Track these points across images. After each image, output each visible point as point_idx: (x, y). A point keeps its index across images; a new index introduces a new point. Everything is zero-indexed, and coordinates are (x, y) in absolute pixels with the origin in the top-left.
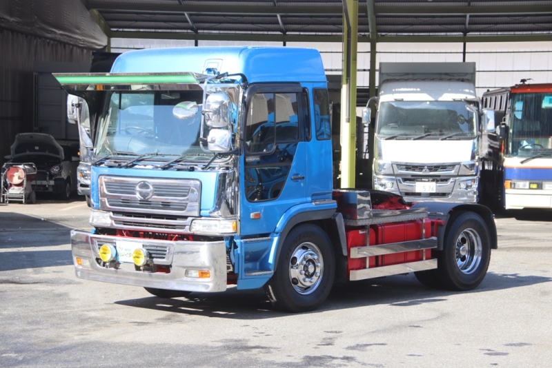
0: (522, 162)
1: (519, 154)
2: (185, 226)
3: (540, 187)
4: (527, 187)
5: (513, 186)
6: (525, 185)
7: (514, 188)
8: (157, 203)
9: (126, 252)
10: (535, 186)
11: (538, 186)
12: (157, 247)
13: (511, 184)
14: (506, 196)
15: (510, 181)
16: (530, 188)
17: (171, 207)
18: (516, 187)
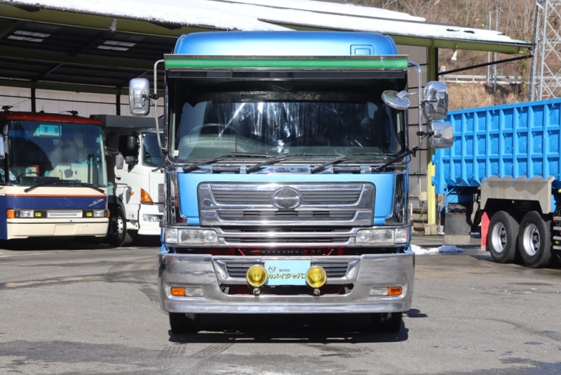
0: (26, 191)
1: (21, 182)
2: (348, 238)
3: (44, 216)
4: (32, 215)
5: (17, 215)
6: (29, 214)
7: (19, 217)
8: (306, 213)
9: (281, 274)
10: (39, 215)
11: (42, 215)
12: (331, 263)
13: (15, 213)
14: (9, 226)
15: (13, 211)
16: (35, 217)
17: (330, 216)
18: (21, 216)
